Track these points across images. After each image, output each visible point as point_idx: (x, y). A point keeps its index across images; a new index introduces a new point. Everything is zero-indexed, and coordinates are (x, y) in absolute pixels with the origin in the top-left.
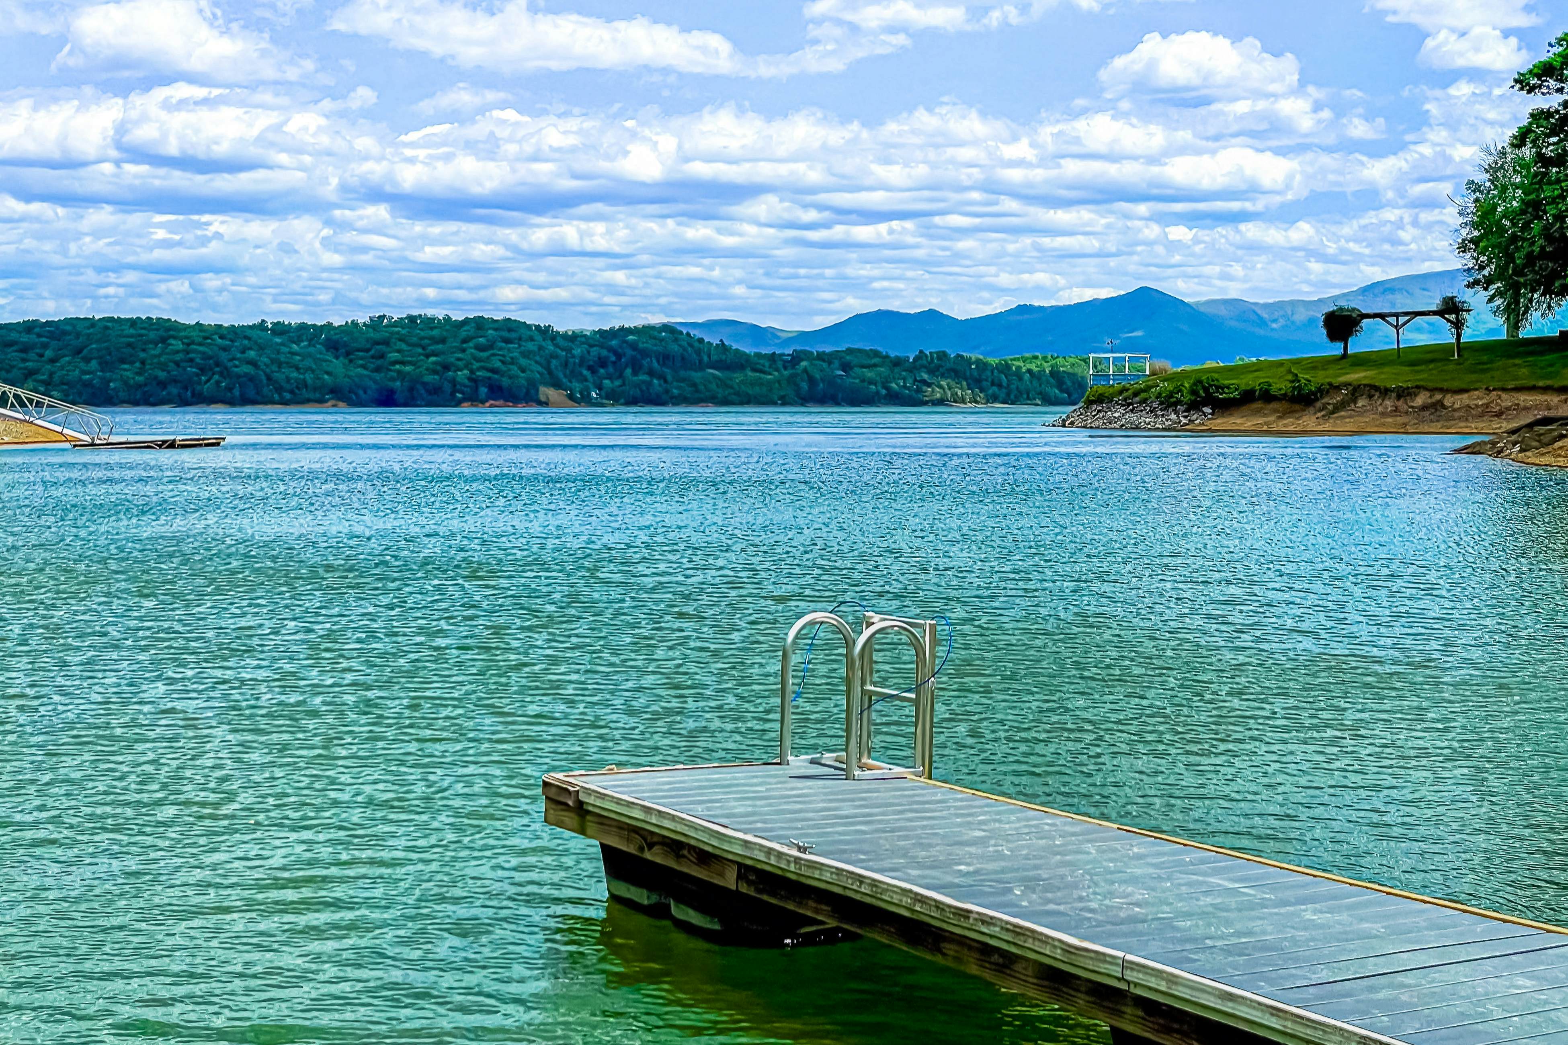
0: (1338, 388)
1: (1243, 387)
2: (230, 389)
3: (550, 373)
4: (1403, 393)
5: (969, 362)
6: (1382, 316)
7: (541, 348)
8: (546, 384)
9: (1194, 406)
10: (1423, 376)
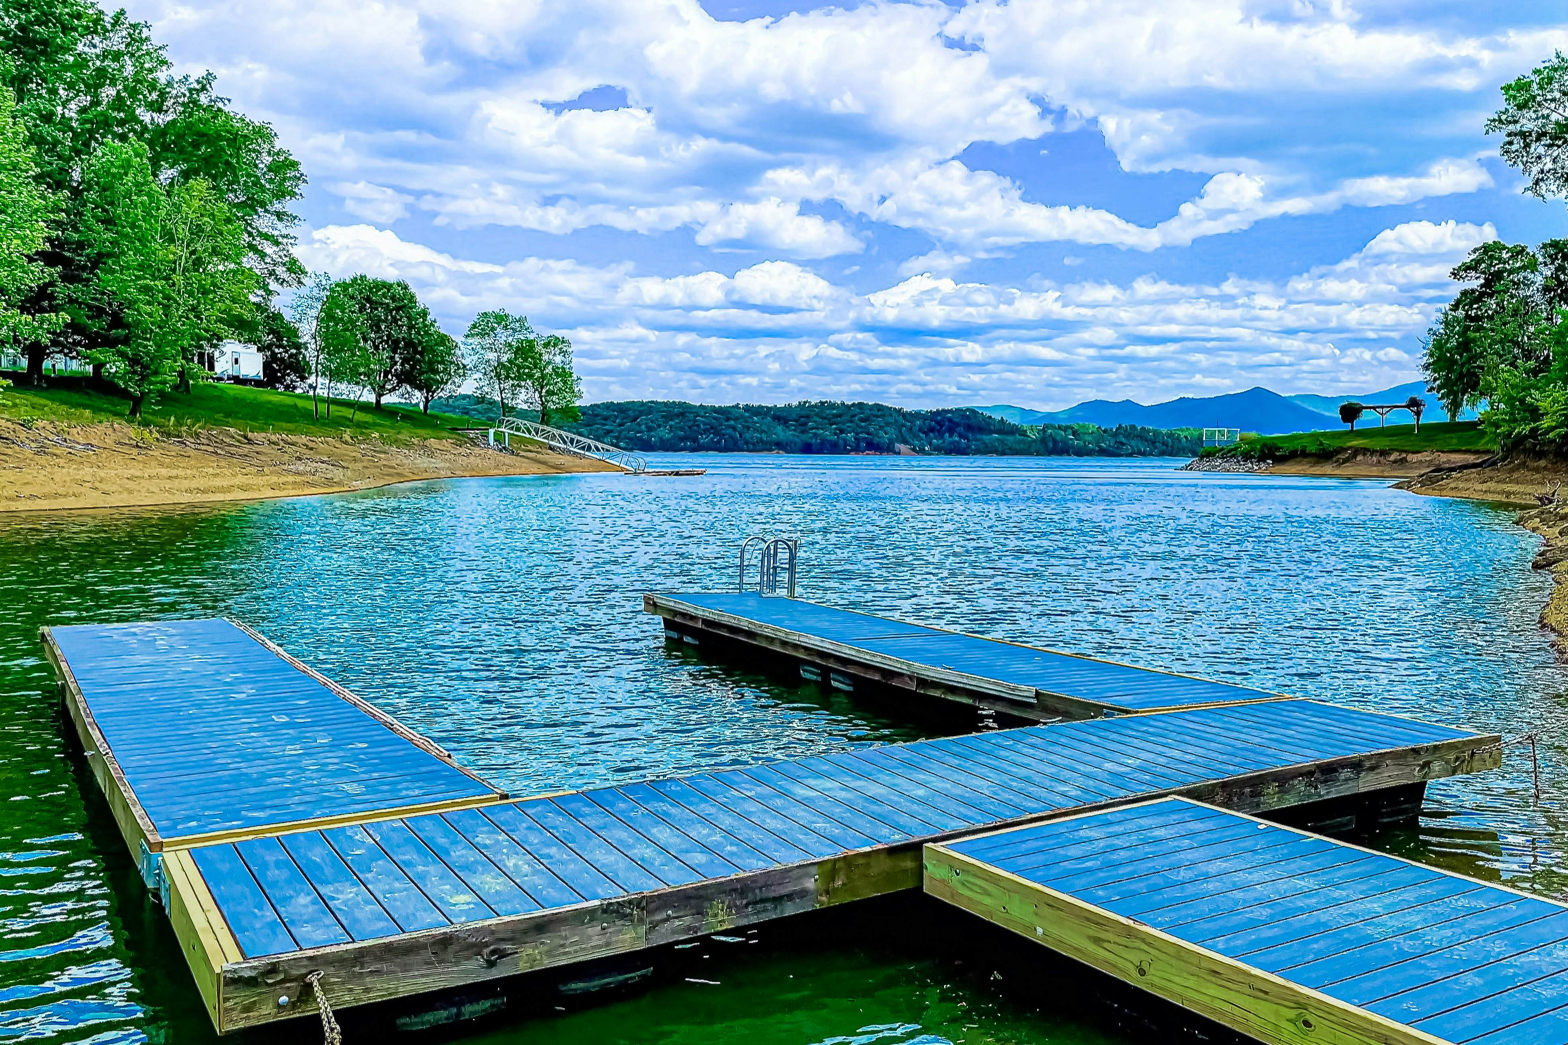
0: (1345, 450)
1: (1291, 448)
2: (719, 442)
3: (902, 435)
4: (1383, 453)
5: (1149, 431)
6: (1374, 408)
7: (896, 421)
8: (900, 443)
9: (1262, 459)
10: (1396, 442)
